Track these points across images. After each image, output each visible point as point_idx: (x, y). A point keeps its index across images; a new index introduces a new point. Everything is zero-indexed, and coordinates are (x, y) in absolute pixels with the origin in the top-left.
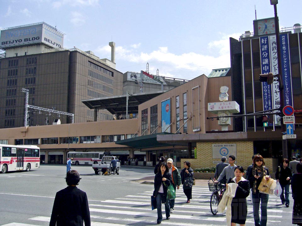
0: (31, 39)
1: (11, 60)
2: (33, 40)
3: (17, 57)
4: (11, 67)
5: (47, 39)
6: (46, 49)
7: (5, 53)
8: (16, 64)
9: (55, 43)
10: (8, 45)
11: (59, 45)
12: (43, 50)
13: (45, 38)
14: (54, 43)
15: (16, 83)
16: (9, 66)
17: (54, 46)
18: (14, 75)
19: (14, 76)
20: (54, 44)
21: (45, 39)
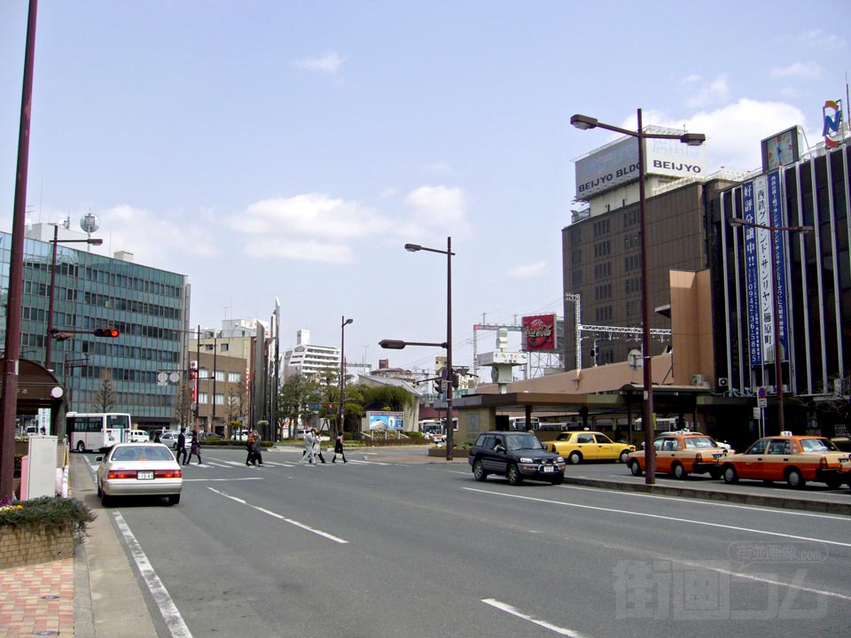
0: (628, 170)
1: (597, 221)
2: (631, 171)
3: (609, 213)
4: (598, 237)
5: (660, 163)
6: (665, 185)
7: (589, 209)
8: (606, 229)
9: (684, 166)
10: (595, 190)
11: (694, 169)
12: (656, 189)
13: (655, 161)
14: (681, 165)
15: (609, 269)
16: (595, 235)
17: (683, 174)
18: (605, 254)
19: (605, 257)
20: (681, 169)
21: (656, 164)
